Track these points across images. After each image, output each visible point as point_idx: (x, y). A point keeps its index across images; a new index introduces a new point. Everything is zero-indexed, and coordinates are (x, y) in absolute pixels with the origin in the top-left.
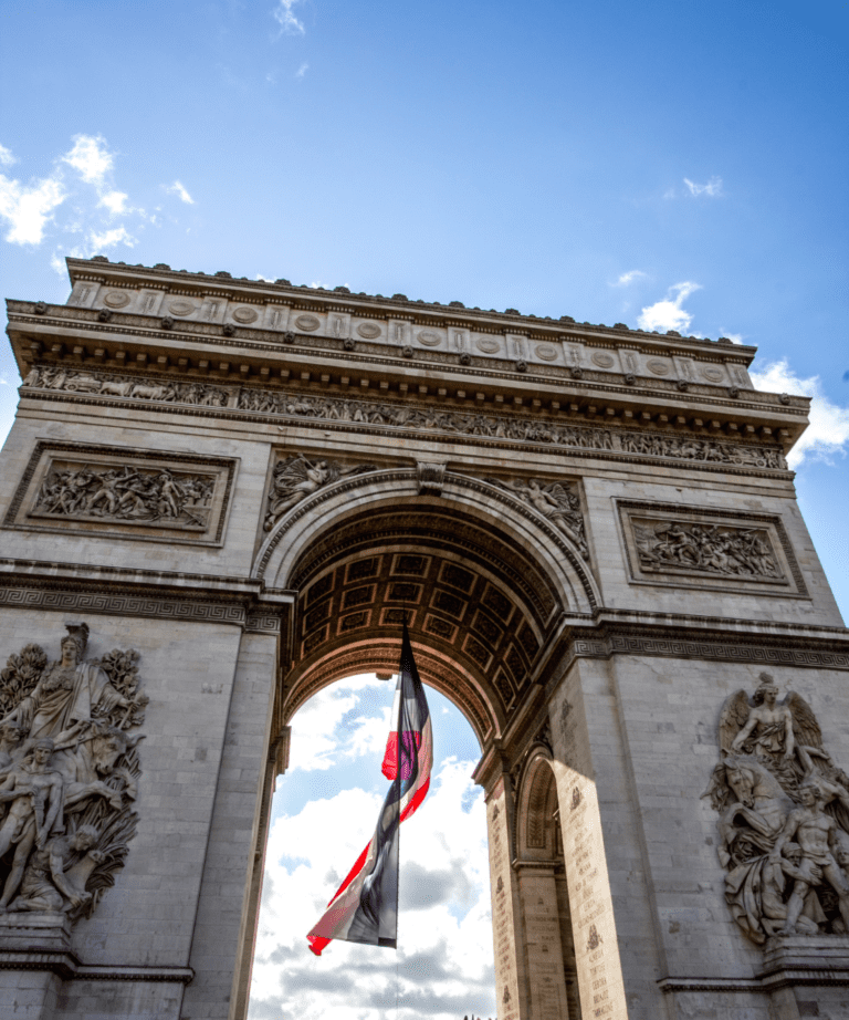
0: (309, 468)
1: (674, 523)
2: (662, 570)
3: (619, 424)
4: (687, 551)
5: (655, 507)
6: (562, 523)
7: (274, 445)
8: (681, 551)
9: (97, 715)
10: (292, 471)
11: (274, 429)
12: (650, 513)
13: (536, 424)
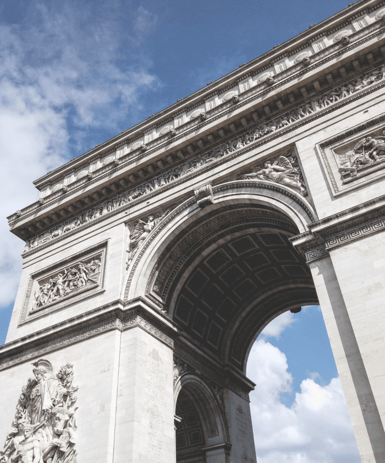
0: (145, 225)
1: (366, 137)
2: (359, 175)
3: (314, 93)
4: (380, 151)
5: (349, 133)
6: (287, 180)
7: (126, 223)
8: (375, 153)
9: (56, 403)
10: (137, 231)
11: (123, 214)
12: (346, 141)
13: (261, 127)
